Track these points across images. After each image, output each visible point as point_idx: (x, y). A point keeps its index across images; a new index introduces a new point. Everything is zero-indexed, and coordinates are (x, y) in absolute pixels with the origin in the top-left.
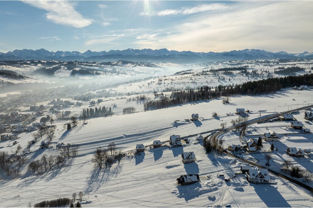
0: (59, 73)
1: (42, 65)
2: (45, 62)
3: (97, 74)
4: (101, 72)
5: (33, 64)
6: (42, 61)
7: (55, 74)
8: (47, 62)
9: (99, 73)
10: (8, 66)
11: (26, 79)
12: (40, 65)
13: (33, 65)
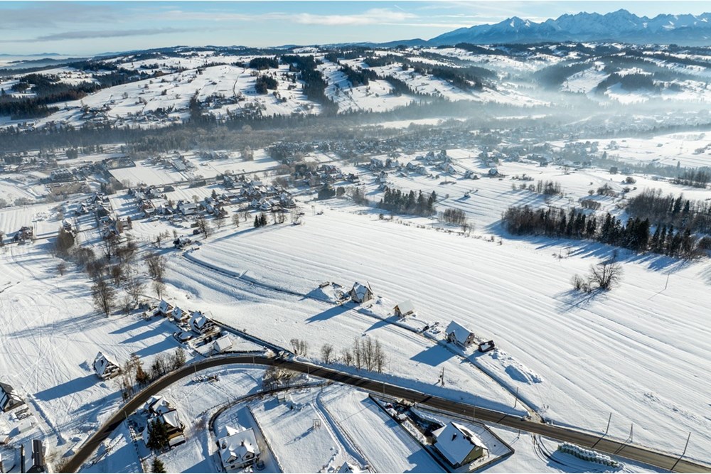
0: (577, 80)
1: (578, 55)
2: (593, 47)
3: (675, 88)
4: (694, 84)
5: (559, 53)
6: (586, 45)
7: (565, 84)
8: (597, 47)
9: (685, 87)
10: (500, 57)
11: (483, 91)
12: (576, 53)
13: (557, 56)
